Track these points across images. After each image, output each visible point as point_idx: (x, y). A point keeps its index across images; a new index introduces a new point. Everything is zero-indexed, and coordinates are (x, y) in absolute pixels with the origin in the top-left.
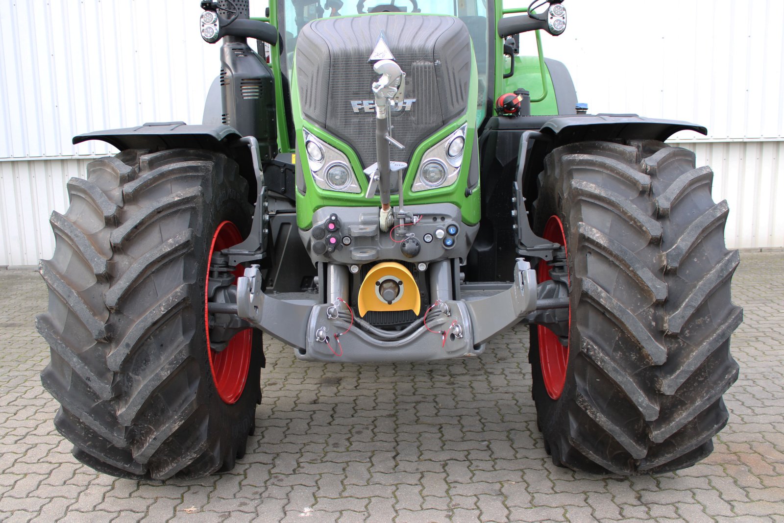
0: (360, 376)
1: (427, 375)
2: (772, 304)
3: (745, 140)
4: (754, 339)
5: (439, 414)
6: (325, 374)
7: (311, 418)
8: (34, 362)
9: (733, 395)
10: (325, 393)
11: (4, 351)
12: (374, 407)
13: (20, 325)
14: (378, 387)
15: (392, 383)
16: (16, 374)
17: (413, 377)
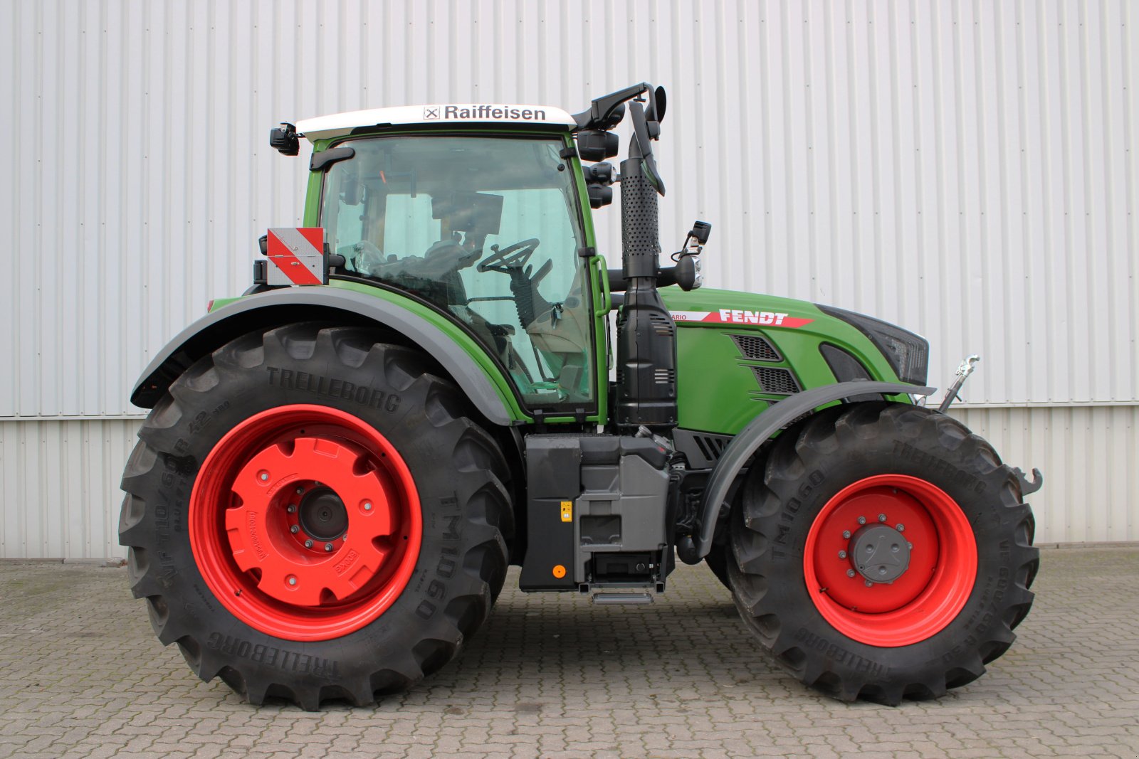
0: (565, 701)
1: (650, 701)
2: (1078, 614)
3: (1030, 405)
4: (1059, 655)
5: (673, 746)
6: (519, 699)
7: (513, 752)
8: (134, 682)
9: (1040, 723)
10: (524, 723)
11: (88, 667)
12: (589, 739)
13: (101, 635)
14: (591, 715)
15: (607, 710)
16: (114, 695)
17: (633, 704)
